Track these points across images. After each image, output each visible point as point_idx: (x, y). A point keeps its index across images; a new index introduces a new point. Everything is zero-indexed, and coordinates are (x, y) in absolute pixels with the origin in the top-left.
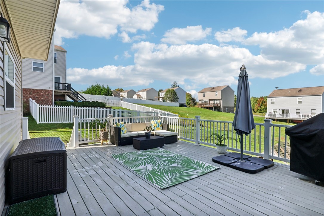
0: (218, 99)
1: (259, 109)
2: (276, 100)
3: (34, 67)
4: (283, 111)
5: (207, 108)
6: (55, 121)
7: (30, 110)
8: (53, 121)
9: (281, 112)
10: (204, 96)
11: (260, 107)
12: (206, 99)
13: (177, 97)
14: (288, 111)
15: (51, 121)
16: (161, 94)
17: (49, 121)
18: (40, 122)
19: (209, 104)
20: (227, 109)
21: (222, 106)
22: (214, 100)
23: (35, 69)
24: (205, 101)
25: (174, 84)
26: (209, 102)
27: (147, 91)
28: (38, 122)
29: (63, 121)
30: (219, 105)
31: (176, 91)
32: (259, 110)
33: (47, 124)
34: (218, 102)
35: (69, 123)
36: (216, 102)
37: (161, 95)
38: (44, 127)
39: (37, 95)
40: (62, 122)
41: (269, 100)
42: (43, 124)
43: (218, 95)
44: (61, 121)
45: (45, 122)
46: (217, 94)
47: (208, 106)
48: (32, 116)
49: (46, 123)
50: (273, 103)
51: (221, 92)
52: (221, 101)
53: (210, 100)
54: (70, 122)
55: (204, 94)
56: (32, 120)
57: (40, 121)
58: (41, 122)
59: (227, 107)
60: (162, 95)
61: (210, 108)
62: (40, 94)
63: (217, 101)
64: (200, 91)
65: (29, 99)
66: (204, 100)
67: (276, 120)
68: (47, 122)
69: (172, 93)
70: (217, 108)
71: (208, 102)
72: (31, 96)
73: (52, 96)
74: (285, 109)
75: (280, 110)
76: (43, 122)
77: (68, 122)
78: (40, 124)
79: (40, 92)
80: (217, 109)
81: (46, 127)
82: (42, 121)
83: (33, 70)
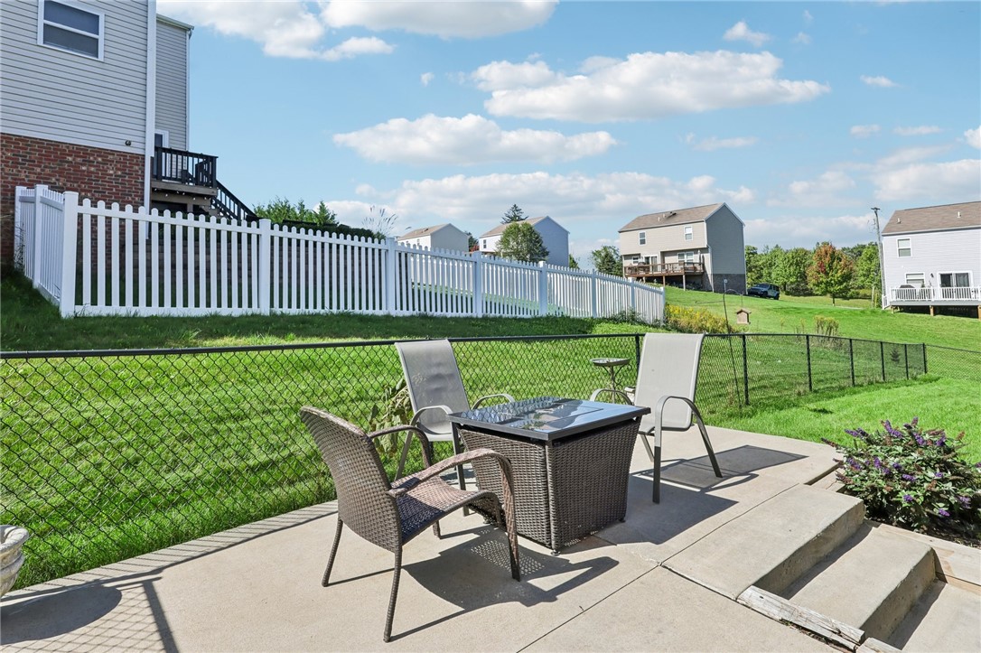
0: (695, 251)
1: (824, 280)
2: (913, 241)
3: (46, 26)
4: (946, 280)
5: (659, 279)
6: (174, 304)
7: (17, 253)
8: (161, 304)
9: (938, 280)
10: (643, 242)
11: (827, 274)
12: (651, 251)
13: (544, 249)
14: (963, 279)
15: (149, 304)
16: (485, 241)
17: (136, 303)
18: (79, 309)
19: (663, 267)
20: (726, 281)
21: (709, 271)
22: (680, 253)
23: (51, 35)
24: (647, 258)
25: (511, 214)
26: (663, 261)
27: (432, 235)
28: (67, 308)
29: (219, 305)
30: (699, 268)
31: (537, 230)
32: (823, 286)
33: (127, 318)
34: (695, 258)
35: (252, 315)
36: (686, 258)
37: (485, 247)
38: (109, 333)
39: (61, 173)
40: (214, 309)
41: (890, 246)
42: (100, 317)
43: (697, 235)
44: (208, 305)
45: (115, 309)
46: (689, 231)
47: (659, 272)
48: (30, 283)
49: (123, 311)
50: (904, 252)
51: (705, 224)
52: (705, 255)
53: (664, 254)
54: (255, 309)
55: (642, 235)
56: (26, 297)
57: (79, 301)
58: (89, 310)
59: (727, 276)
60: (487, 244)
61: (673, 280)
62: (77, 170)
63: (691, 254)
64: (627, 226)
65: (14, 195)
66: (644, 256)
67: (932, 310)
68: (128, 309)
69: (524, 235)
70: (694, 280)
71: (659, 261)
72: (23, 175)
73: (143, 184)
74: (954, 272)
75: (932, 276)
76: (101, 309)
77: (245, 310)
78: (85, 318)
79: (79, 160)
80: (694, 283)
81: (126, 337)
82: (94, 302)
83: (40, 42)
